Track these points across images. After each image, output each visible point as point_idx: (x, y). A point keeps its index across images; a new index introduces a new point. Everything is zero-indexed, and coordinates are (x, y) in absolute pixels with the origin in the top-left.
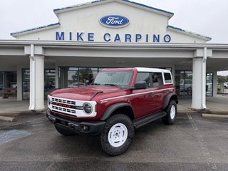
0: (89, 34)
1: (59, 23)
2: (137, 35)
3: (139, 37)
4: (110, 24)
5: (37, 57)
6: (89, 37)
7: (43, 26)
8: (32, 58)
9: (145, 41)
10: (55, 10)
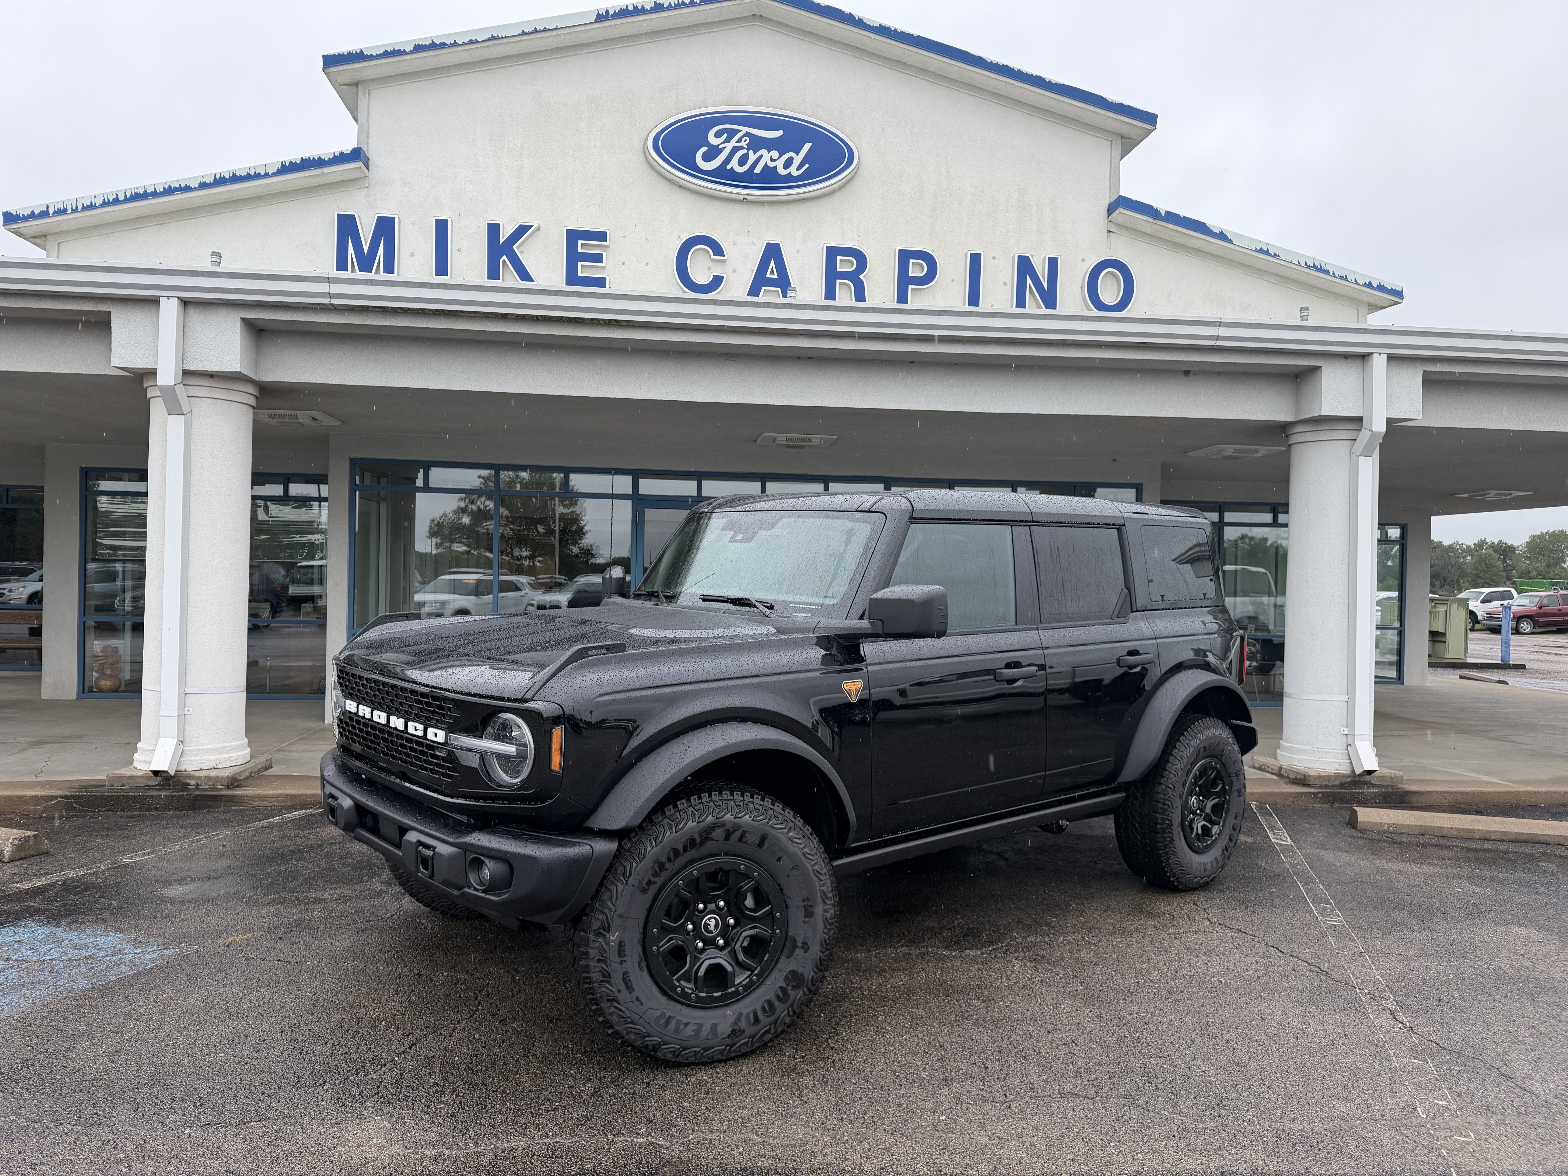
0: (573, 236)
1: (357, 155)
2: (905, 256)
3: (916, 269)
4: (723, 175)
5: (201, 390)
6: (573, 257)
7: (241, 166)
8: (168, 394)
9: (958, 299)
10: (330, 61)
